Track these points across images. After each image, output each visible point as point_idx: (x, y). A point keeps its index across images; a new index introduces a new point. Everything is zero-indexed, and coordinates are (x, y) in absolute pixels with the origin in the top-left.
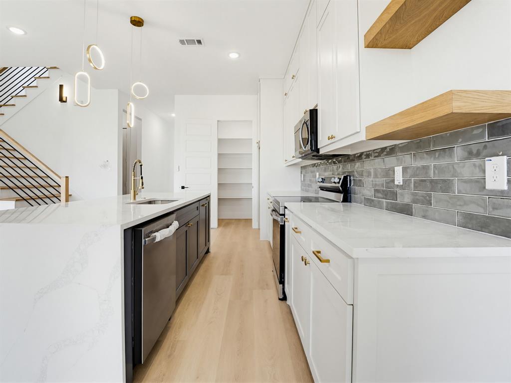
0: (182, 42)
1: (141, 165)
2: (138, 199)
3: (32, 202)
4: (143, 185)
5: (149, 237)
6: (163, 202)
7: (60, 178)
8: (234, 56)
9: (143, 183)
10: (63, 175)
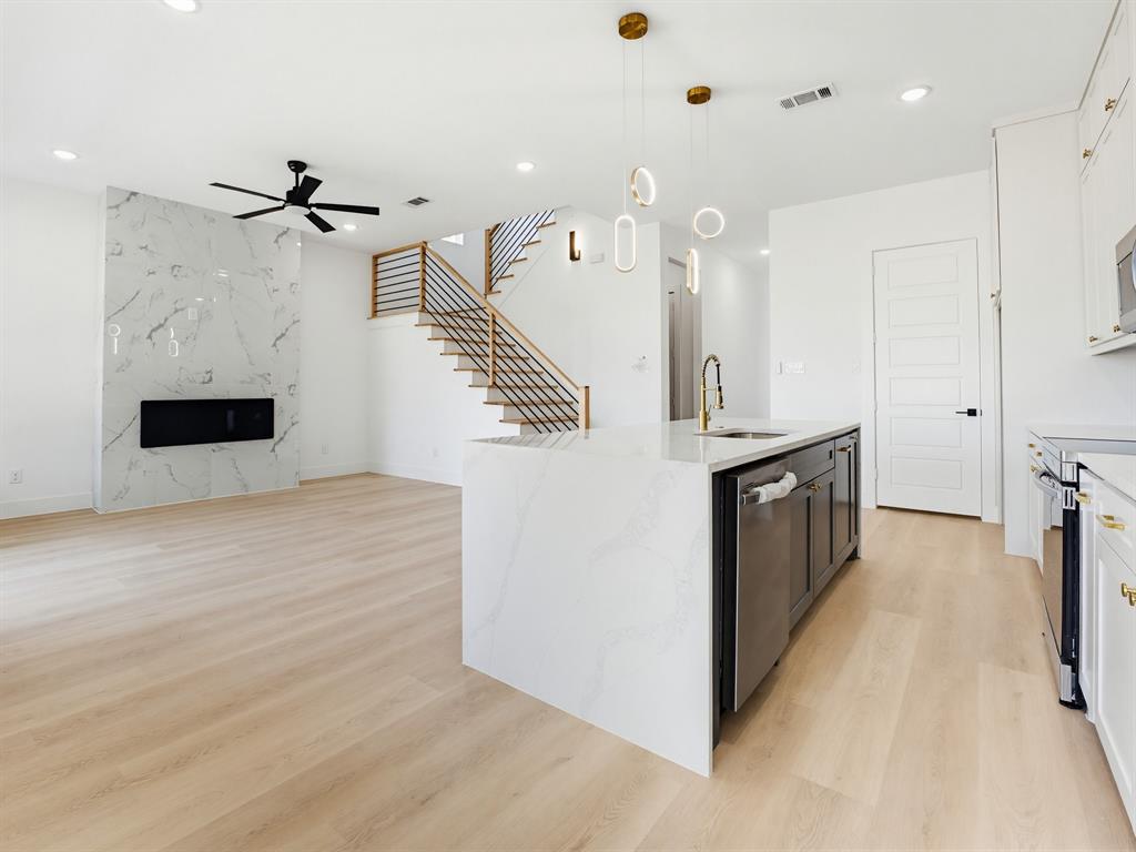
0: (787, 104)
1: (718, 366)
2: (712, 427)
3: (540, 426)
4: (721, 402)
5: (747, 493)
6: (756, 435)
7: (577, 388)
8: (914, 95)
9: (721, 397)
10: (581, 384)
